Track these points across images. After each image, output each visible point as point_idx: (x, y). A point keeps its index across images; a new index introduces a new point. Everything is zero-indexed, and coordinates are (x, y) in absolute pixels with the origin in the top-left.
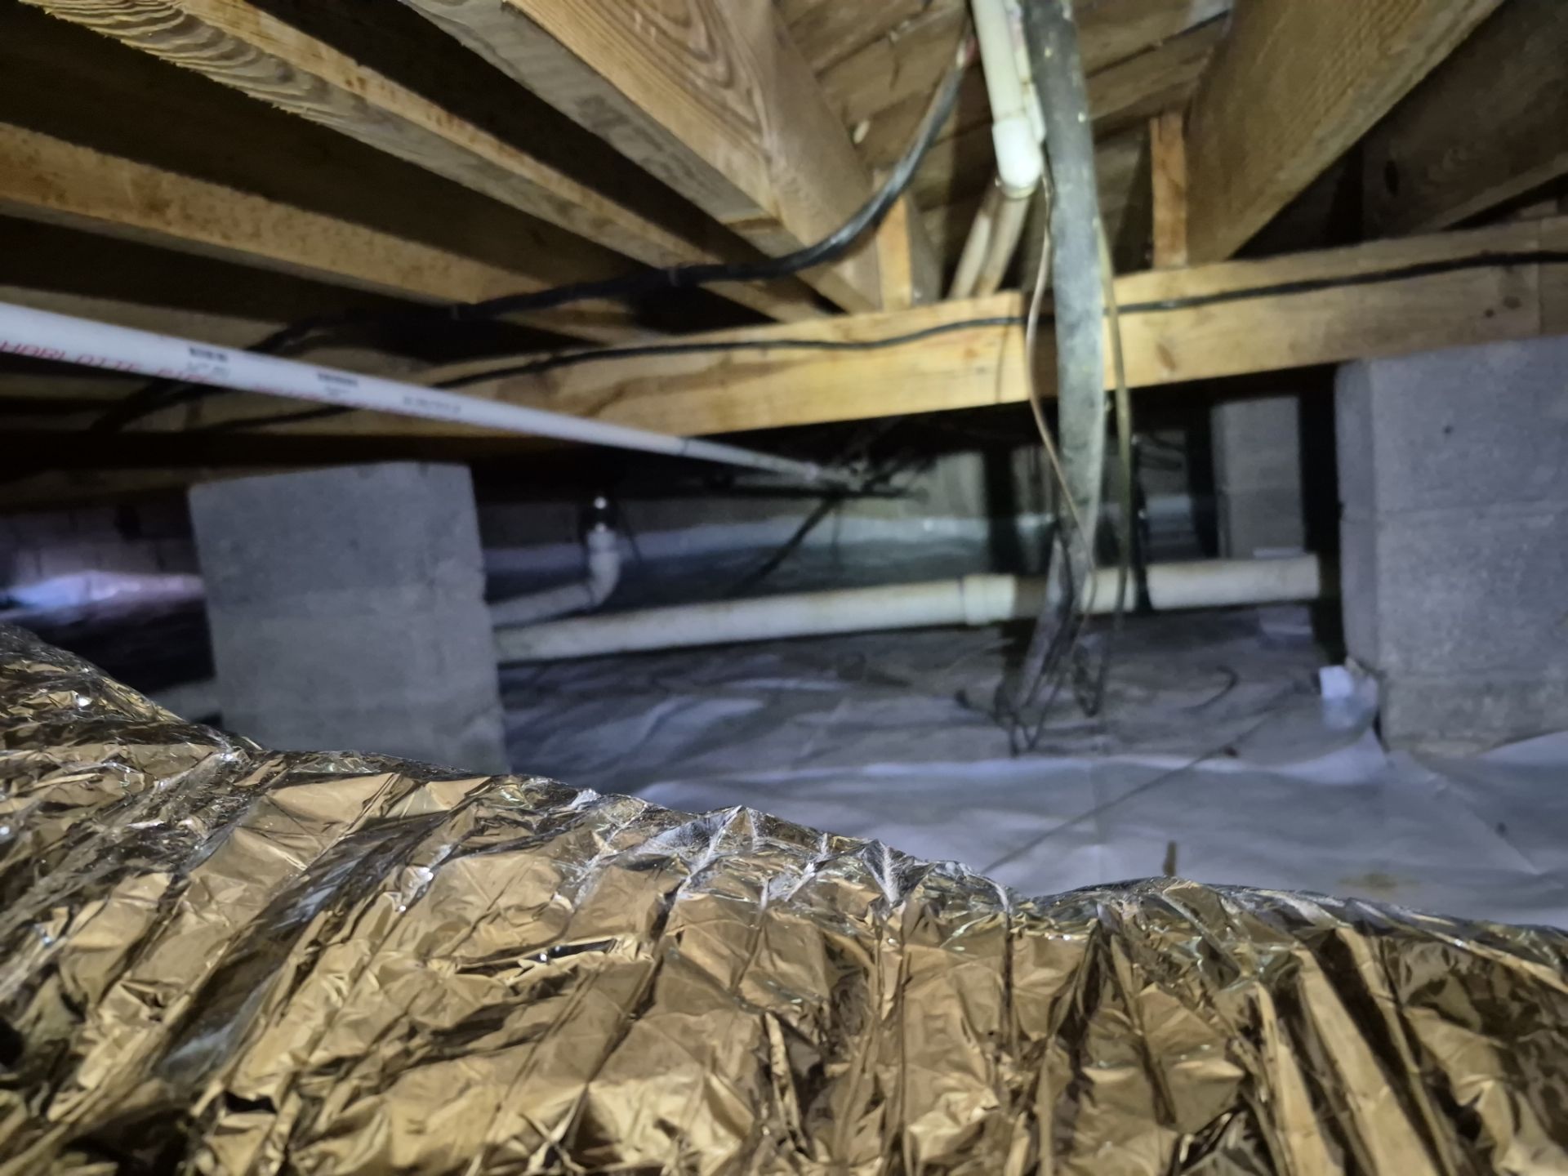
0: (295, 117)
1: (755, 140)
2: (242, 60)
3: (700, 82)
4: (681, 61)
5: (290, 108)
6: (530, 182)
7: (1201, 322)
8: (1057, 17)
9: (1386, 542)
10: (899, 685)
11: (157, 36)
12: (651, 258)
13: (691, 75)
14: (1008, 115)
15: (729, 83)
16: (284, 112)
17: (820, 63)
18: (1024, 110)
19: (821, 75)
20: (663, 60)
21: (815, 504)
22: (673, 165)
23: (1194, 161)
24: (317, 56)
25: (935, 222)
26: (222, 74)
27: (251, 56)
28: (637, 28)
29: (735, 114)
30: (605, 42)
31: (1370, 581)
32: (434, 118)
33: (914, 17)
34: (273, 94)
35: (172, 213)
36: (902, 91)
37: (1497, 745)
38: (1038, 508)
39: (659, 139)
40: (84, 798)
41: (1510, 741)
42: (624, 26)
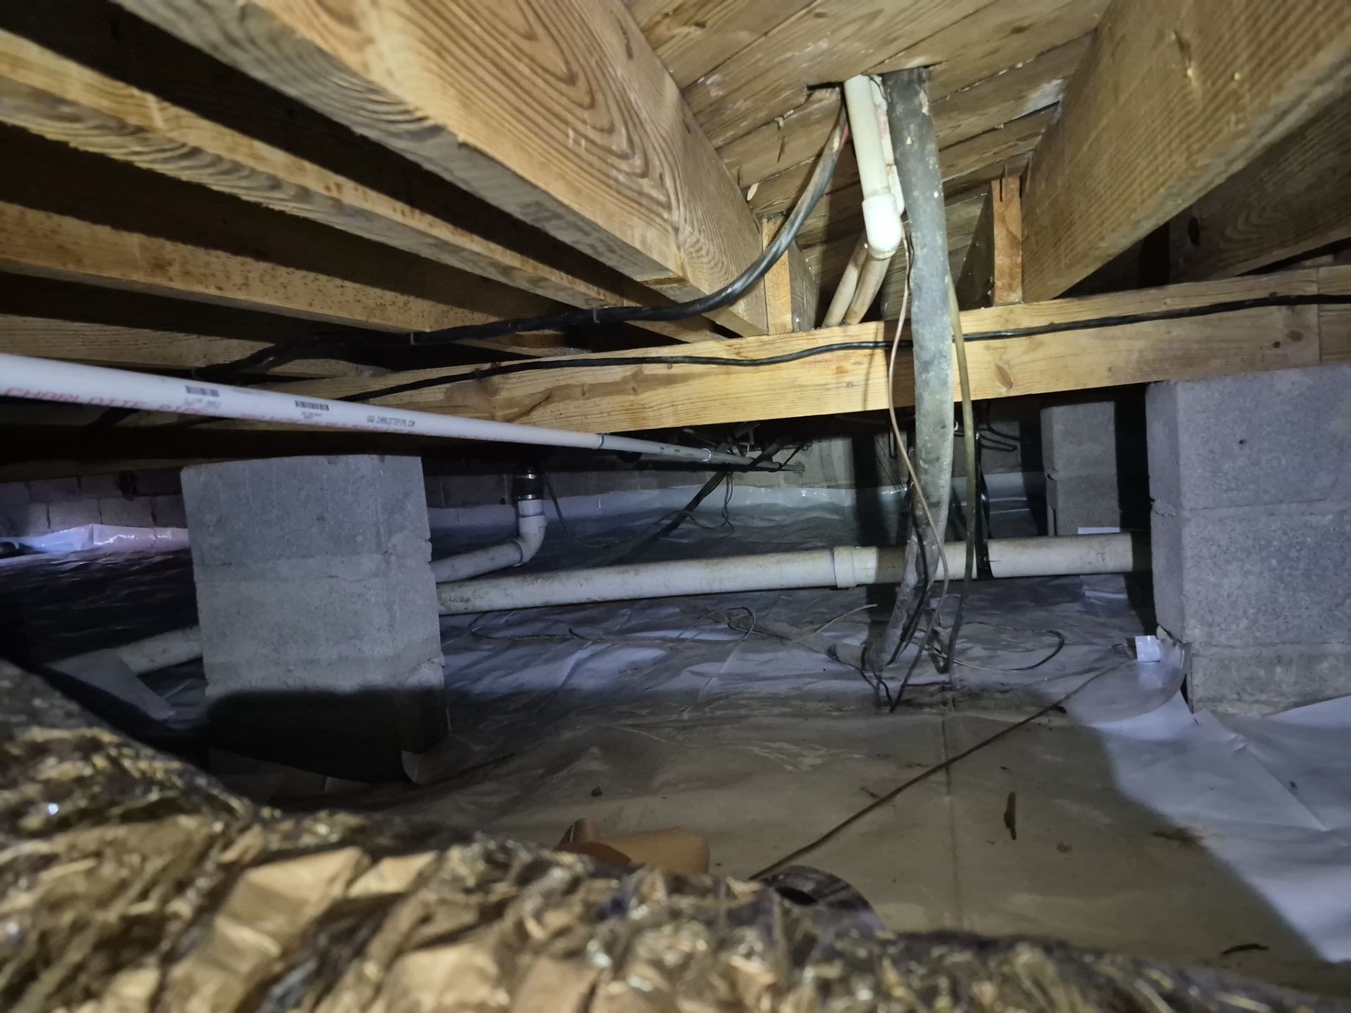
0: (282, 213)
1: (666, 215)
2: (237, 175)
3: (621, 178)
4: (607, 163)
5: (277, 207)
6: (478, 254)
7: (1032, 349)
8: (916, 112)
9: (1189, 535)
10: (782, 638)
11: (166, 160)
12: (579, 303)
13: (614, 173)
14: (875, 193)
15: (644, 175)
16: (272, 210)
17: (719, 142)
18: (888, 188)
19: (718, 149)
20: (591, 165)
21: (709, 475)
22: (598, 244)
23: (1028, 217)
24: (302, 169)
25: (812, 258)
26: (220, 185)
27: (246, 172)
28: (570, 143)
29: (650, 198)
30: (543, 160)
31: (1177, 568)
32: (399, 211)
33: (798, 107)
34: (264, 197)
35: (174, 270)
36: (786, 162)
37: (1286, 708)
38: (896, 482)
39: (587, 228)
40: (81, 886)
41: (1297, 705)
42: (559, 142)
